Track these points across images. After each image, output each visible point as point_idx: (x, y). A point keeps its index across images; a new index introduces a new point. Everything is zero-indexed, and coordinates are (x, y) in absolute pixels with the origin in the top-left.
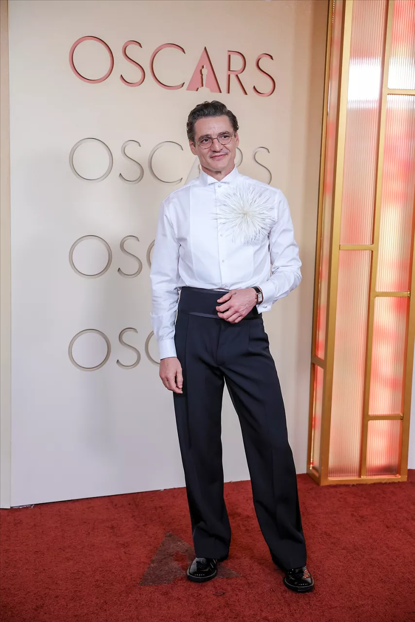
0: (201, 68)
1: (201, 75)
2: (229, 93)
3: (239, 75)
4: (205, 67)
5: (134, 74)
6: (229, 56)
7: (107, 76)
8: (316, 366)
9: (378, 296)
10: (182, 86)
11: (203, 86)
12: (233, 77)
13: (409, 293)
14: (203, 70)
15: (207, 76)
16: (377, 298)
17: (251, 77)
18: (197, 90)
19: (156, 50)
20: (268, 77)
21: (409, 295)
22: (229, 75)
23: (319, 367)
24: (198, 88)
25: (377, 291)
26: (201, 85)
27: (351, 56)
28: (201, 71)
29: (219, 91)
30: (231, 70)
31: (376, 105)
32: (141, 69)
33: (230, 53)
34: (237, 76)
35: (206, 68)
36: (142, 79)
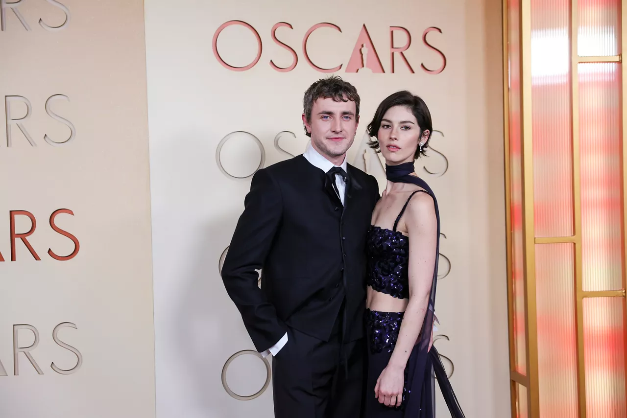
0: (360, 47)
1: (360, 55)
2: (393, 72)
3: (403, 52)
4: (364, 45)
5: (284, 58)
6: (392, 32)
7: (255, 62)
8: (517, 383)
9: (586, 297)
10: (340, 68)
11: (363, 66)
12: (397, 56)
13: (624, 291)
14: (363, 49)
15: (368, 54)
16: (585, 298)
17: (417, 54)
18: (357, 72)
19: (309, 31)
20: (437, 52)
21: (624, 294)
22: (393, 53)
23: (520, 385)
24: (358, 70)
25: (584, 291)
26: (361, 66)
27: (532, 29)
28: (361, 50)
29: (381, 70)
30: (394, 47)
31: (565, 80)
32: (292, 52)
33: (392, 29)
34: (402, 53)
35: (367, 47)
36: (294, 64)
